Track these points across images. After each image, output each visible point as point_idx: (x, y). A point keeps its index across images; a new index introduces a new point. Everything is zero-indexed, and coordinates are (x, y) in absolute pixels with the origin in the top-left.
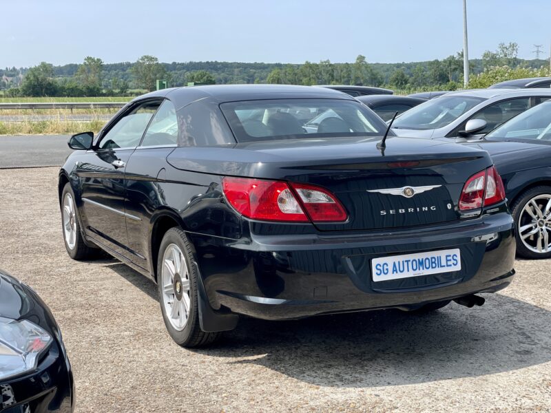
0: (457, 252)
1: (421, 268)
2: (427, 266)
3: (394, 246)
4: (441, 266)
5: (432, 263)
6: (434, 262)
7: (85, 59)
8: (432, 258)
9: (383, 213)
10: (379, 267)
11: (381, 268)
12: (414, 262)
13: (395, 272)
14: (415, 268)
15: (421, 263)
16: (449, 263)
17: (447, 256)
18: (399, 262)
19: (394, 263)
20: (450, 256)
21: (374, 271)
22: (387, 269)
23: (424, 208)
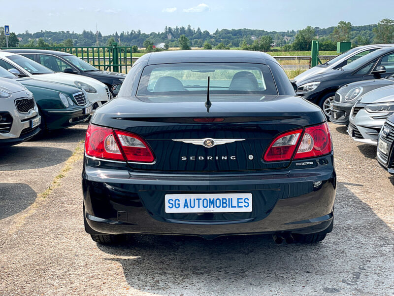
0: (249, 196)
1: (212, 206)
2: (218, 205)
3: (189, 186)
4: (232, 207)
5: (223, 203)
6: (225, 203)
7: (339, 23)
8: (223, 199)
9: (184, 158)
10: (171, 202)
11: (173, 203)
12: (205, 201)
13: (186, 207)
14: (205, 205)
15: (212, 202)
16: (240, 205)
17: (238, 199)
18: (190, 199)
19: (186, 200)
20: (242, 199)
21: (167, 204)
22: (179, 204)
23: (223, 157)
